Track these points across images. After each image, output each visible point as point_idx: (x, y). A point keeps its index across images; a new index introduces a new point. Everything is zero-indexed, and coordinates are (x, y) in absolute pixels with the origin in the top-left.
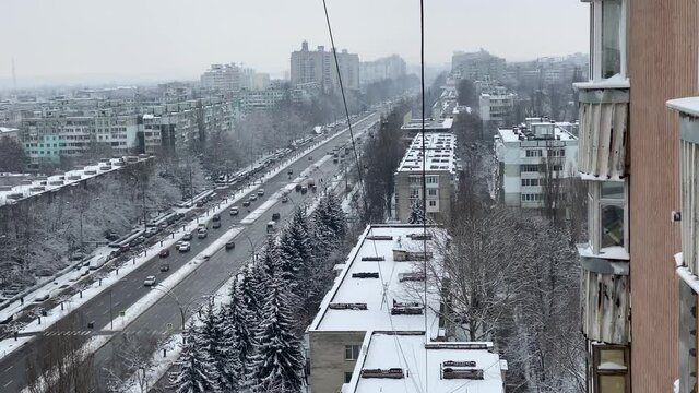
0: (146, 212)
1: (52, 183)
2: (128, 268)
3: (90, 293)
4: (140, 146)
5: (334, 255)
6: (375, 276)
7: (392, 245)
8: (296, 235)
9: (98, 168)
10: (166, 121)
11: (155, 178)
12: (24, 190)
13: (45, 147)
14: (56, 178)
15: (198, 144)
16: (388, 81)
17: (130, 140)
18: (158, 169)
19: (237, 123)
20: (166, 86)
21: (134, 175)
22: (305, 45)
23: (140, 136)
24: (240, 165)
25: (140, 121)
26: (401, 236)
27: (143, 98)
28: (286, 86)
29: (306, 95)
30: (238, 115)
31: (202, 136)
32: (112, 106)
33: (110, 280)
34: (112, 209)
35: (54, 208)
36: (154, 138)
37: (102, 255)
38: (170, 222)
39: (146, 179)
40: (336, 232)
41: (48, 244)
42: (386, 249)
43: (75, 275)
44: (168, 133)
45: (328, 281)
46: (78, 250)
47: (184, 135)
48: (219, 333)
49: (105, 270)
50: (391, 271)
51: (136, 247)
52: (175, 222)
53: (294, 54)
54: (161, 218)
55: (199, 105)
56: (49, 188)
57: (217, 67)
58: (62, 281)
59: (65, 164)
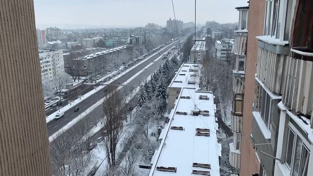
0: (132, 58)
1: (111, 50)
2: (127, 71)
3: (119, 76)
4: (131, 43)
5: (175, 70)
6: (185, 75)
7: (189, 68)
8: (166, 65)
9: (121, 47)
10: (137, 37)
11: (134, 50)
12: (105, 52)
13: (109, 42)
14: (112, 49)
15: (144, 43)
16: (190, 28)
17: (129, 41)
18: (135, 48)
19: (153, 37)
20: (137, 28)
21: (129, 49)
22: (170, 19)
23: (131, 40)
24: (154, 48)
25: (131, 36)
26: (191, 66)
27: (132, 31)
28: (165, 29)
29: (170, 31)
31: (145, 41)
32: (125, 32)
33: (123, 73)
34: (124, 57)
35: (111, 56)
36: (134, 41)
37: (122, 68)
38: (137, 60)
39: (132, 50)
40: (176, 64)
41: (110, 65)
42: (187, 69)
43: (116, 72)
44: (137, 40)
45: (173, 76)
46: (117, 66)
47: (141, 40)
48: (148, 87)
49: (123, 71)
50: (188, 74)
51: (130, 66)
52: (139, 61)
53: (168, 21)
54: (135, 60)
55: (145, 33)
56: (110, 52)
57: (149, 24)
58: (113, 73)
59: (114, 46)
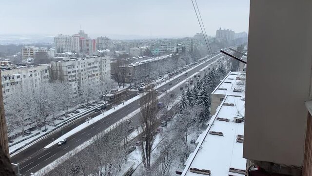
0: (177, 67)
1: (156, 59)
2: (171, 79)
3: (163, 84)
4: (177, 52)
5: (221, 78)
6: (231, 83)
7: (237, 76)
8: (212, 73)
9: (167, 56)
10: (184, 46)
11: (180, 59)
12: (150, 60)
13: (156, 51)
14: (157, 58)
16: (242, 38)
17: (175, 50)
18: (181, 57)
19: (201, 47)
20: (185, 38)
21: (175, 58)
22: (220, 28)
23: (177, 49)
24: (201, 57)
25: (177, 45)
26: (239, 74)
27: (179, 41)
28: (215, 39)
29: (219, 41)
30: (202, 45)
31: (192, 50)
32: (171, 42)
33: (167, 81)
34: (169, 65)
35: (156, 64)
36: (181, 49)
37: (166, 76)
38: (183, 70)
39: (177, 59)
40: (223, 72)
41: (155, 72)
42: (234, 77)
43: (160, 80)
44: (184, 49)
45: (218, 83)
46: (161, 75)
47: (187, 50)
48: (190, 94)
49: (167, 79)
50: (234, 82)
51: (174, 74)
52: (184, 70)
53: (218, 30)
54: (181, 69)
55: (192, 43)
56: (156, 60)
57: (198, 34)
58: (157, 81)
59: (160, 55)
